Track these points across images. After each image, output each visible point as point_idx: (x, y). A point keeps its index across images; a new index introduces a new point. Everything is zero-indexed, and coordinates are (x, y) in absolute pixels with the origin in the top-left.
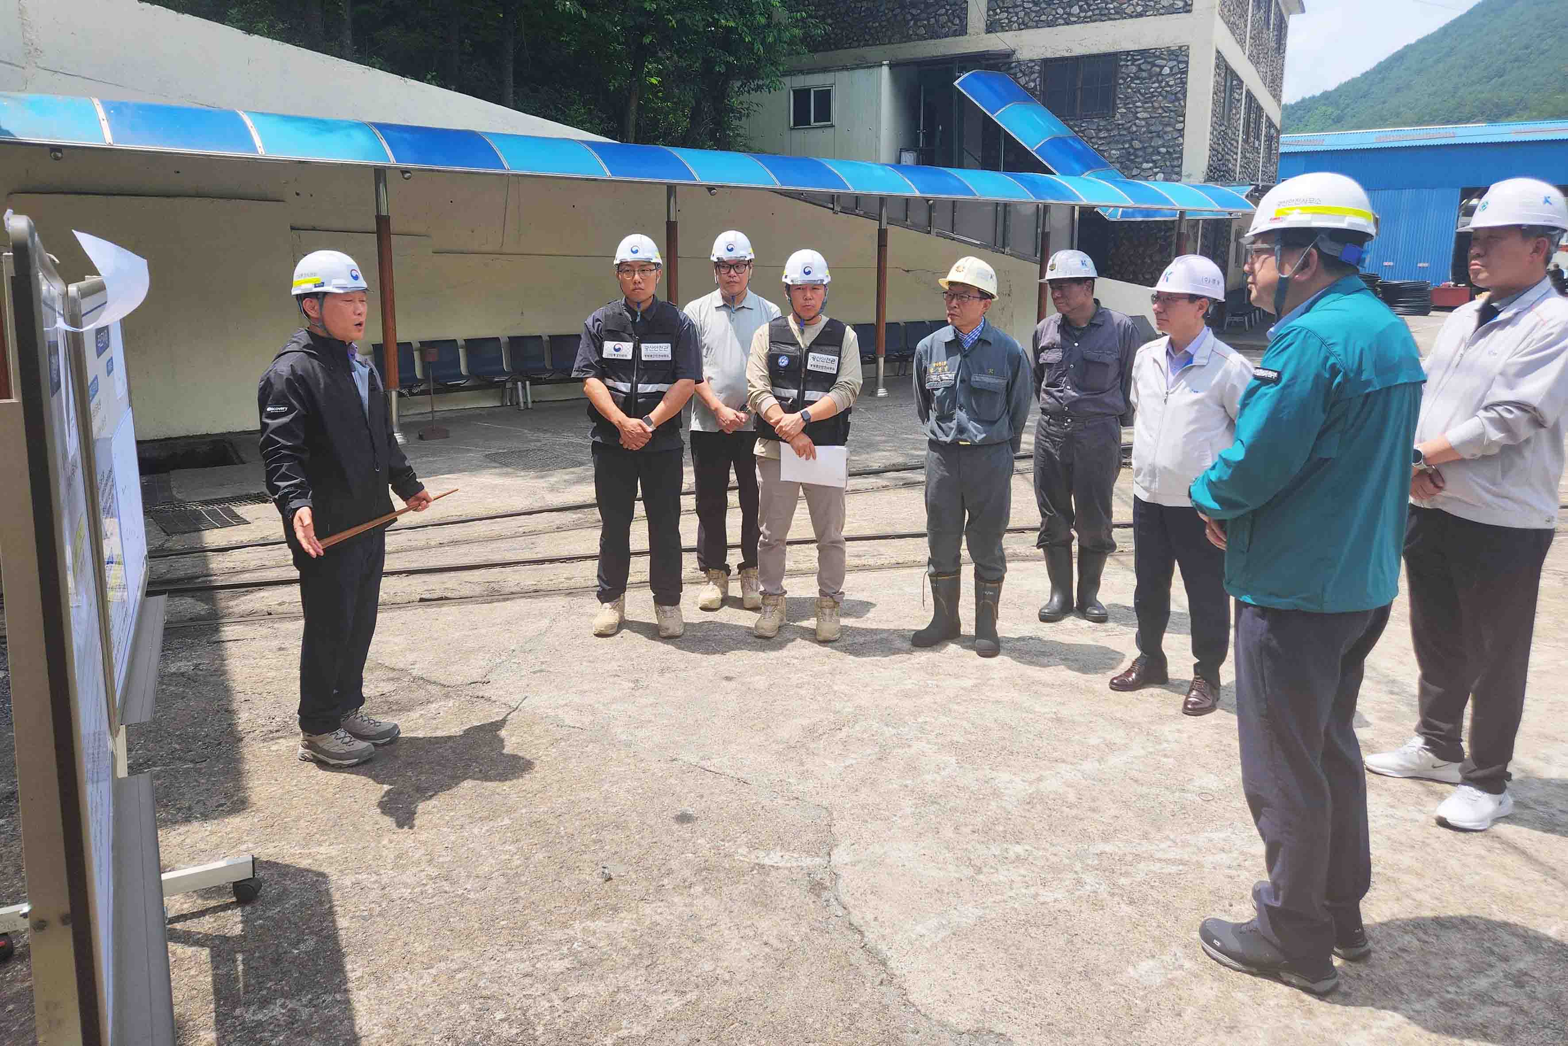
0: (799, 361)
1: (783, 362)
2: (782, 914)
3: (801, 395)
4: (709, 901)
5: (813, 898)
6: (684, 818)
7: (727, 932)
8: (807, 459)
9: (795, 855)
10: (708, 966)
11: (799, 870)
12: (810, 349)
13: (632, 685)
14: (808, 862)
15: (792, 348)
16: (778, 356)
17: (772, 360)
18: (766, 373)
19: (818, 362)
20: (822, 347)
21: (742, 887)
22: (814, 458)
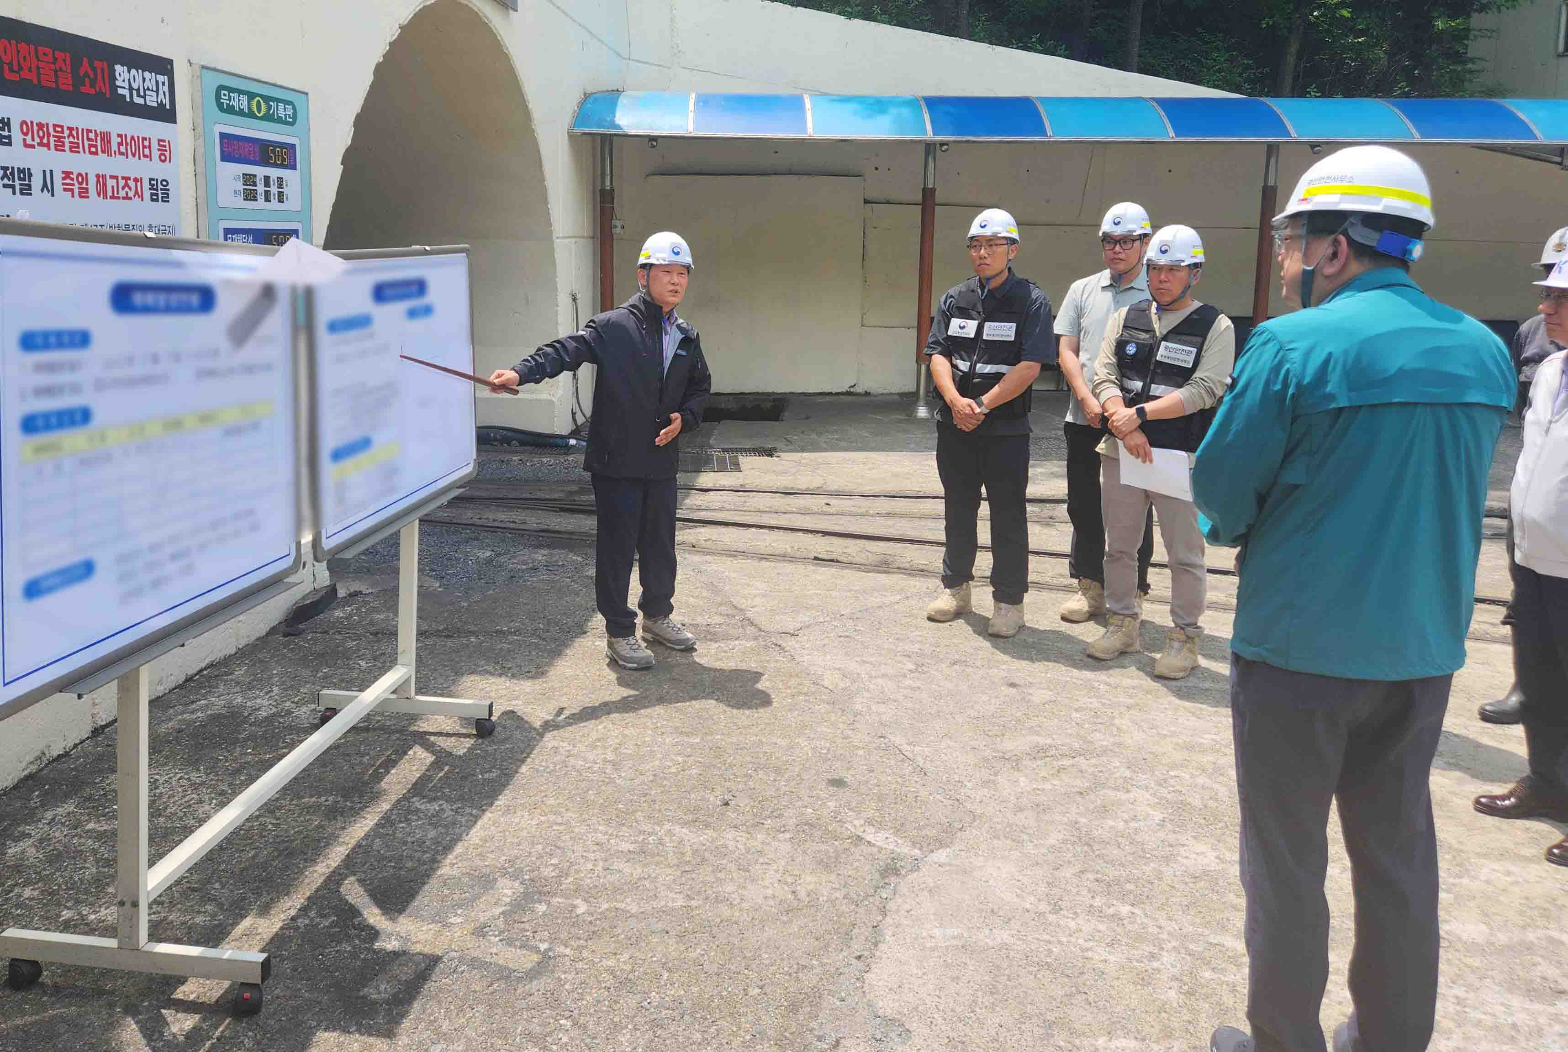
0: (1148, 351)
1: (1131, 350)
2: (833, 877)
3: (1146, 388)
4: (786, 847)
5: (877, 876)
6: (838, 783)
7: (772, 872)
8: (1144, 462)
9: (900, 841)
10: (729, 888)
11: (889, 852)
12: (1165, 338)
13: (913, 667)
14: (905, 849)
15: (1144, 336)
16: (1127, 342)
17: (1120, 346)
18: (1114, 360)
19: (1169, 352)
20: (1179, 337)
21: (823, 847)
22: (1151, 461)
